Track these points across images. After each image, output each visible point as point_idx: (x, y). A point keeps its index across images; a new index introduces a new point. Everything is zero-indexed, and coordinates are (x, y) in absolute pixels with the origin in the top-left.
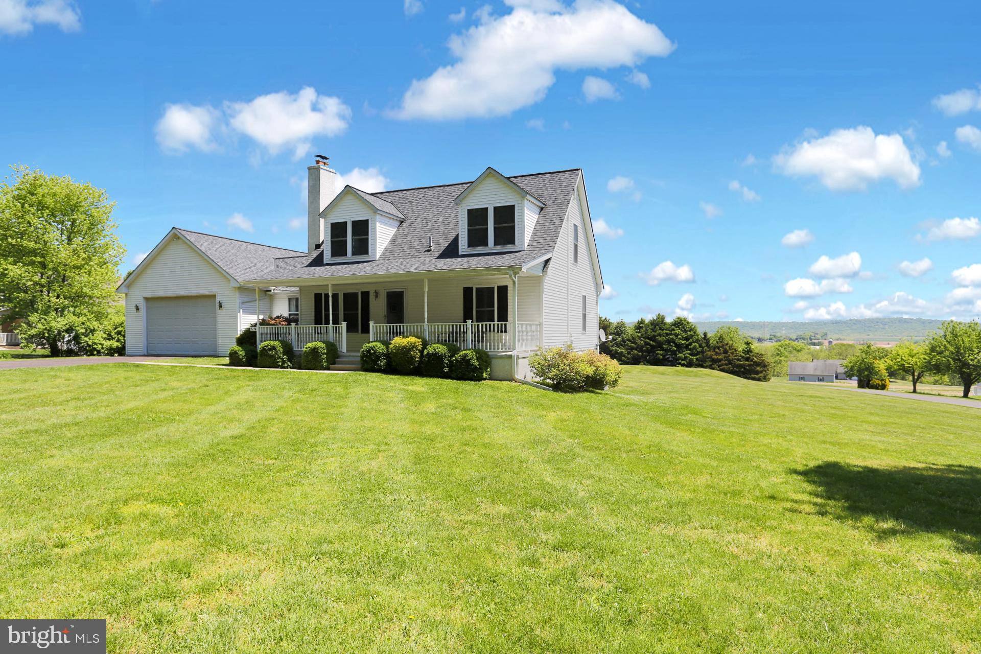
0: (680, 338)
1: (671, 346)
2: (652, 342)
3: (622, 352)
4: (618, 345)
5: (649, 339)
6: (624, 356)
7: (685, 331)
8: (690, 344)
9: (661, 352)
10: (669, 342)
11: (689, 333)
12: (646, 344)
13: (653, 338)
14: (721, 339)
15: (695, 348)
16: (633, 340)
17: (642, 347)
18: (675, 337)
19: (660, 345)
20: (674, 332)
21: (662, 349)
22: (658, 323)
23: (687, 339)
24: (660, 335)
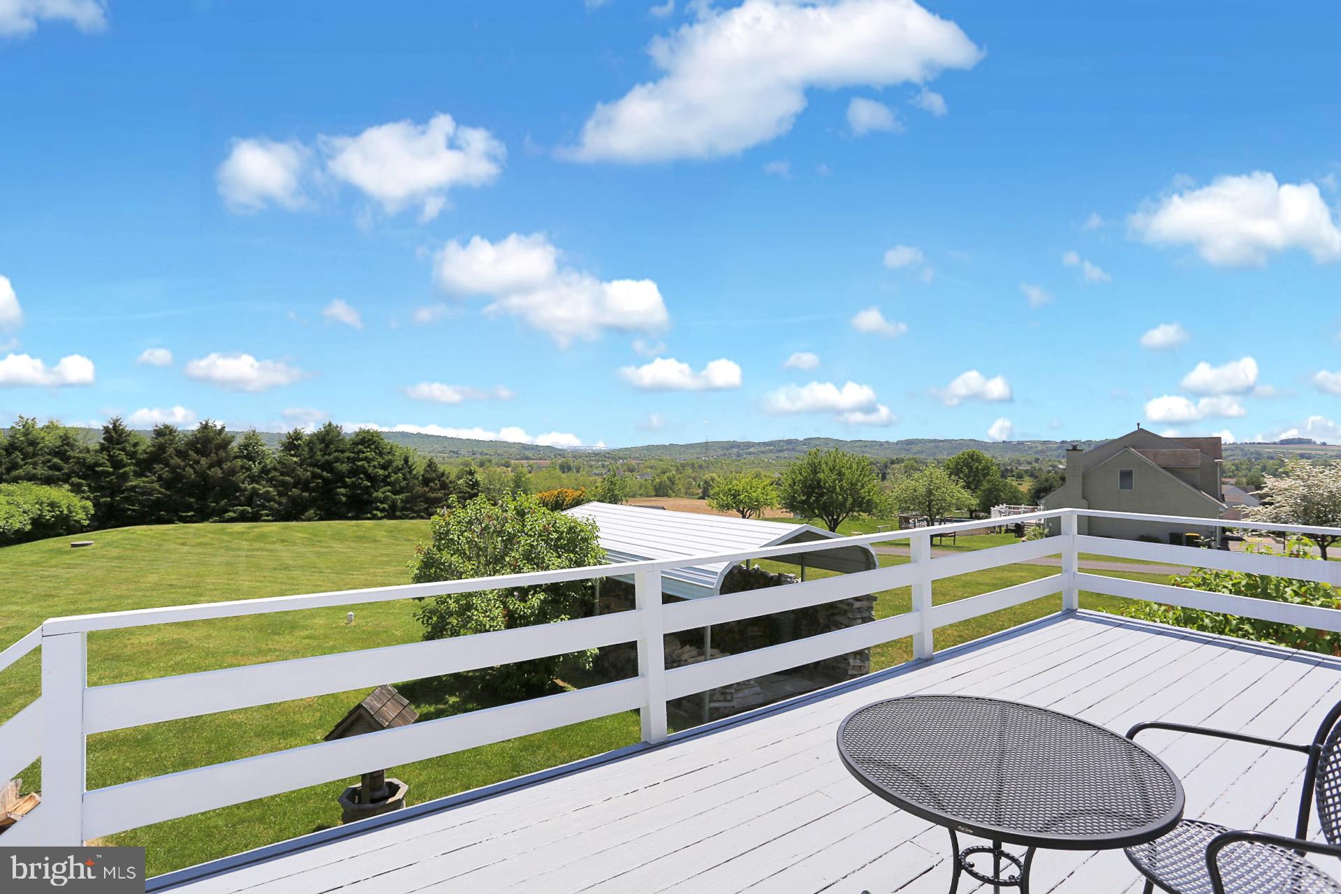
0: (375, 466)
1: (361, 479)
2: (325, 474)
3: (268, 492)
4: (253, 479)
5: (319, 467)
6: (275, 501)
7: (381, 454)
8: (389, 476)
9: (342, 490)
10: (354, 472)
11: (387, 458)
12: (315, 476)
13: (327, 466)
14: (431, 465)
15: (397, 481)
16: (286, 469)
17: (307, 482)
18: (366, 465)
19: (340, 478)
20: (361, 456)
21: (345, 486)
22: (328, 437)
23: (384, 467)
24: (337, 460)
